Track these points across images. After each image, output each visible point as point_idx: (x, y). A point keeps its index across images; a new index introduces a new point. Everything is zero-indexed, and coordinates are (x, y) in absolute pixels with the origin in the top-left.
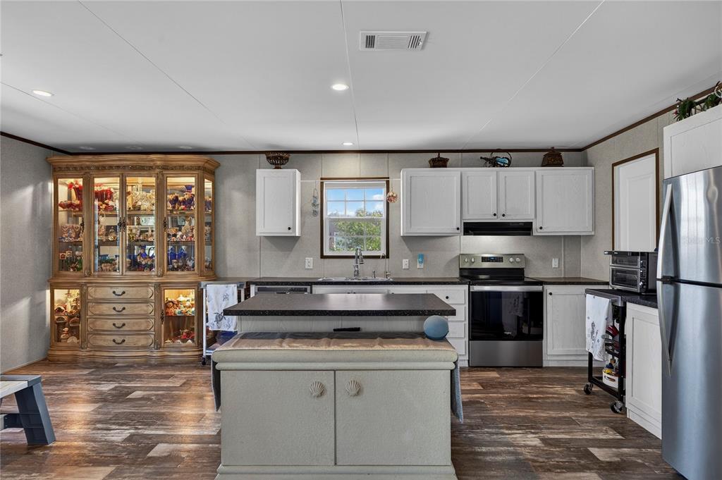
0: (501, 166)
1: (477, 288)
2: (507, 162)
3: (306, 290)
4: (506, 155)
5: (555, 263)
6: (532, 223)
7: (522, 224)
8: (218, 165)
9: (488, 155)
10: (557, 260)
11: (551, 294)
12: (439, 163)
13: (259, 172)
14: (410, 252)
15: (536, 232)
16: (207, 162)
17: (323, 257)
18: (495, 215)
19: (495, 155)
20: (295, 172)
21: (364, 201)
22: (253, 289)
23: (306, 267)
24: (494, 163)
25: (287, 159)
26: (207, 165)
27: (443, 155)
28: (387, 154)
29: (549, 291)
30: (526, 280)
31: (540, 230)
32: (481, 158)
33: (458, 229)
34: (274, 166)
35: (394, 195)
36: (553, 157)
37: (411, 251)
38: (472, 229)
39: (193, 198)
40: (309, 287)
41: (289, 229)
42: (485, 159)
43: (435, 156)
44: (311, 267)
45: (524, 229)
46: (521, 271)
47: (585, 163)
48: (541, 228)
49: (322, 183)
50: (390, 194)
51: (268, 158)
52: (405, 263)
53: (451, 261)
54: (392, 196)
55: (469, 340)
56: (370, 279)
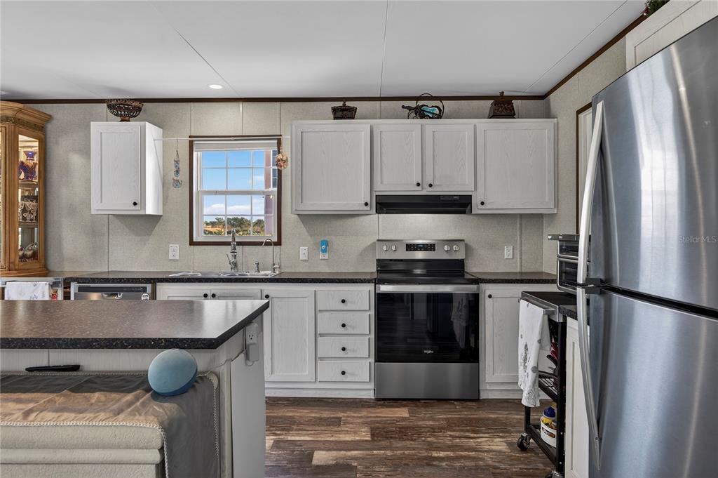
0: (430, 118)
1: (385, 288)
2: (437, 111)
3: (145, 290)
4: (438, 103)
5: (507, 252)
6: (471, 196)
7: (457, 198)
8: (49, 118)
9: (413, 104)
10: (511, 248)
11: (490, 296)
12: (344, 112)
13: (94, 126)
14: (309, 238)
15: (477, 208)
16: (20, 110)
17: (192, 243)
18: (418, 185)
19: (421, 103)
20: (145, 126)
21: (252, 168)
22: (74, 287)
23: (171, 257)
24: (420, 113)
25: (139, 109)
26: (20, 116)
27: (348, 104)
28: (278, 103)
29: (488, 293)
30: (467, 276)
31: (480, 207)
32: (403, 107)
33: (366, 204)
34: (119, 119)
35: (284, 159)
36: (503, 106)
37: (311, 236)
38: (387, 205)
39: (35, 167)
40: (149, 287)
41: (135, 204)
42: (409, 108)
43: (340, 104)
44: (177, 258)
45: (459, 205)
46: (461, 263)
47: (548, 114)
48: (482, 203)
49: (191, 143)
50: (280, 156)
51: (109, 106)
52: (303, 252)
53: (366, 250)
54: (282, 160)
55: (376, 361)
56: (251, 274)
